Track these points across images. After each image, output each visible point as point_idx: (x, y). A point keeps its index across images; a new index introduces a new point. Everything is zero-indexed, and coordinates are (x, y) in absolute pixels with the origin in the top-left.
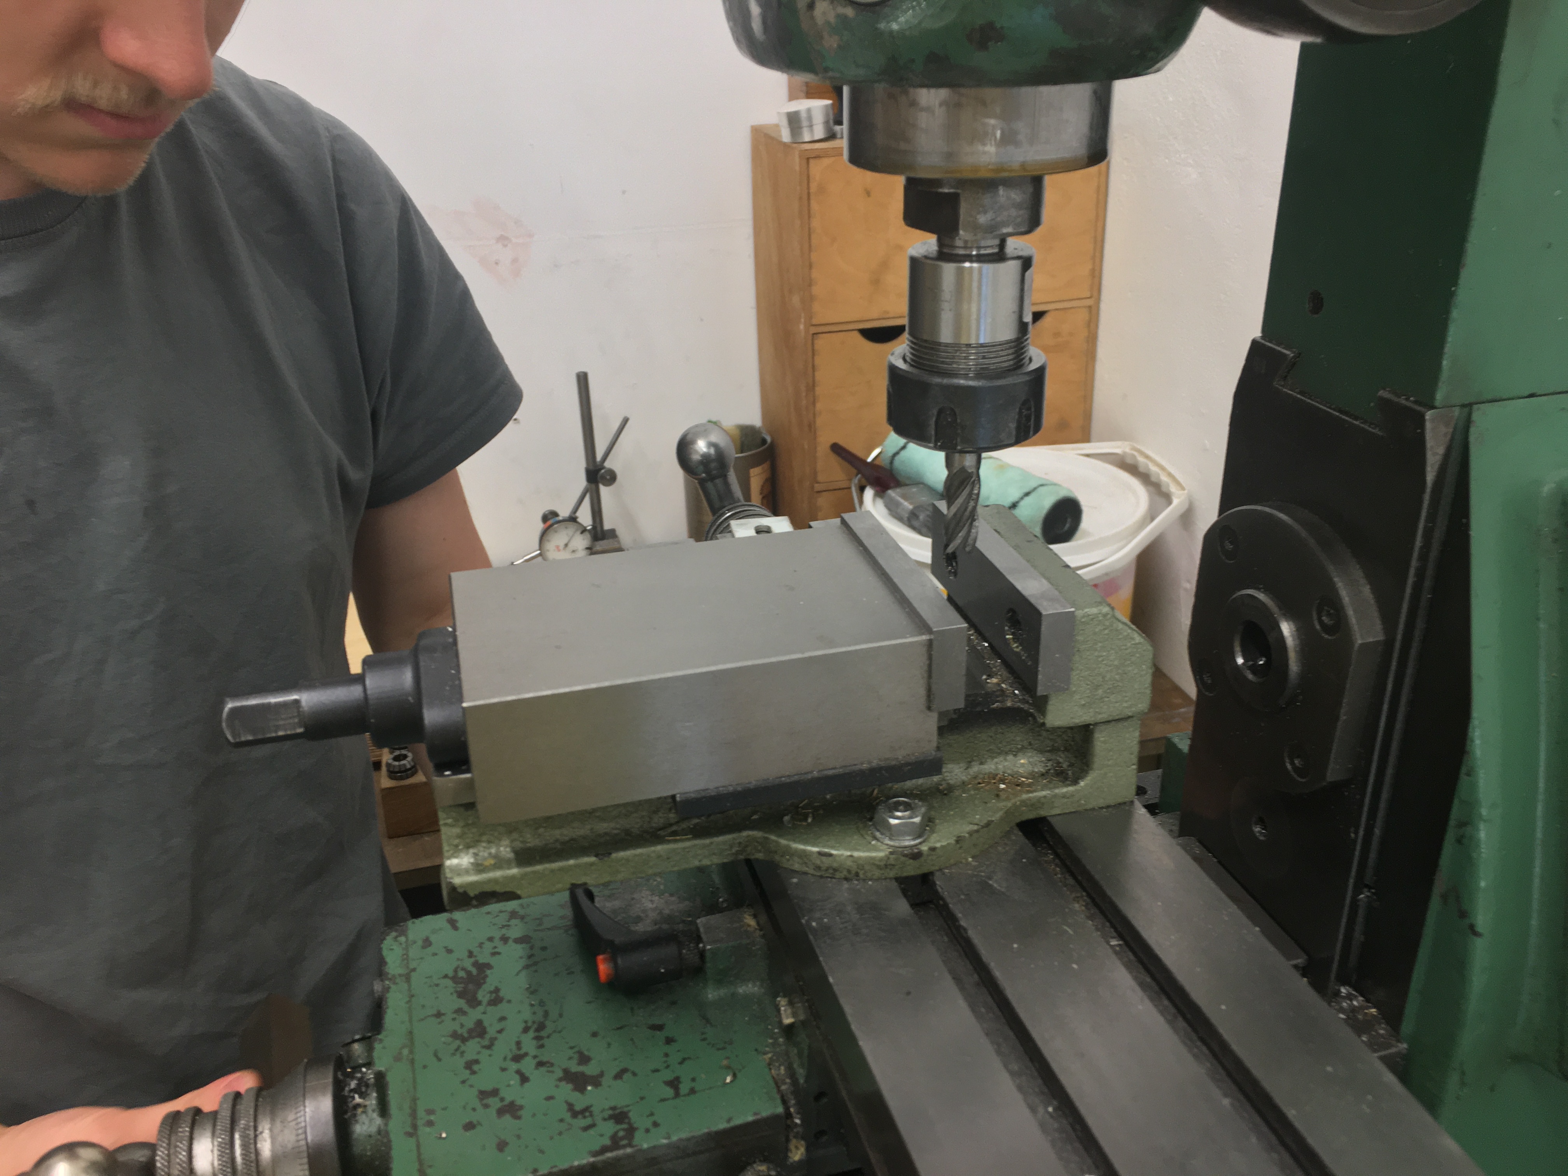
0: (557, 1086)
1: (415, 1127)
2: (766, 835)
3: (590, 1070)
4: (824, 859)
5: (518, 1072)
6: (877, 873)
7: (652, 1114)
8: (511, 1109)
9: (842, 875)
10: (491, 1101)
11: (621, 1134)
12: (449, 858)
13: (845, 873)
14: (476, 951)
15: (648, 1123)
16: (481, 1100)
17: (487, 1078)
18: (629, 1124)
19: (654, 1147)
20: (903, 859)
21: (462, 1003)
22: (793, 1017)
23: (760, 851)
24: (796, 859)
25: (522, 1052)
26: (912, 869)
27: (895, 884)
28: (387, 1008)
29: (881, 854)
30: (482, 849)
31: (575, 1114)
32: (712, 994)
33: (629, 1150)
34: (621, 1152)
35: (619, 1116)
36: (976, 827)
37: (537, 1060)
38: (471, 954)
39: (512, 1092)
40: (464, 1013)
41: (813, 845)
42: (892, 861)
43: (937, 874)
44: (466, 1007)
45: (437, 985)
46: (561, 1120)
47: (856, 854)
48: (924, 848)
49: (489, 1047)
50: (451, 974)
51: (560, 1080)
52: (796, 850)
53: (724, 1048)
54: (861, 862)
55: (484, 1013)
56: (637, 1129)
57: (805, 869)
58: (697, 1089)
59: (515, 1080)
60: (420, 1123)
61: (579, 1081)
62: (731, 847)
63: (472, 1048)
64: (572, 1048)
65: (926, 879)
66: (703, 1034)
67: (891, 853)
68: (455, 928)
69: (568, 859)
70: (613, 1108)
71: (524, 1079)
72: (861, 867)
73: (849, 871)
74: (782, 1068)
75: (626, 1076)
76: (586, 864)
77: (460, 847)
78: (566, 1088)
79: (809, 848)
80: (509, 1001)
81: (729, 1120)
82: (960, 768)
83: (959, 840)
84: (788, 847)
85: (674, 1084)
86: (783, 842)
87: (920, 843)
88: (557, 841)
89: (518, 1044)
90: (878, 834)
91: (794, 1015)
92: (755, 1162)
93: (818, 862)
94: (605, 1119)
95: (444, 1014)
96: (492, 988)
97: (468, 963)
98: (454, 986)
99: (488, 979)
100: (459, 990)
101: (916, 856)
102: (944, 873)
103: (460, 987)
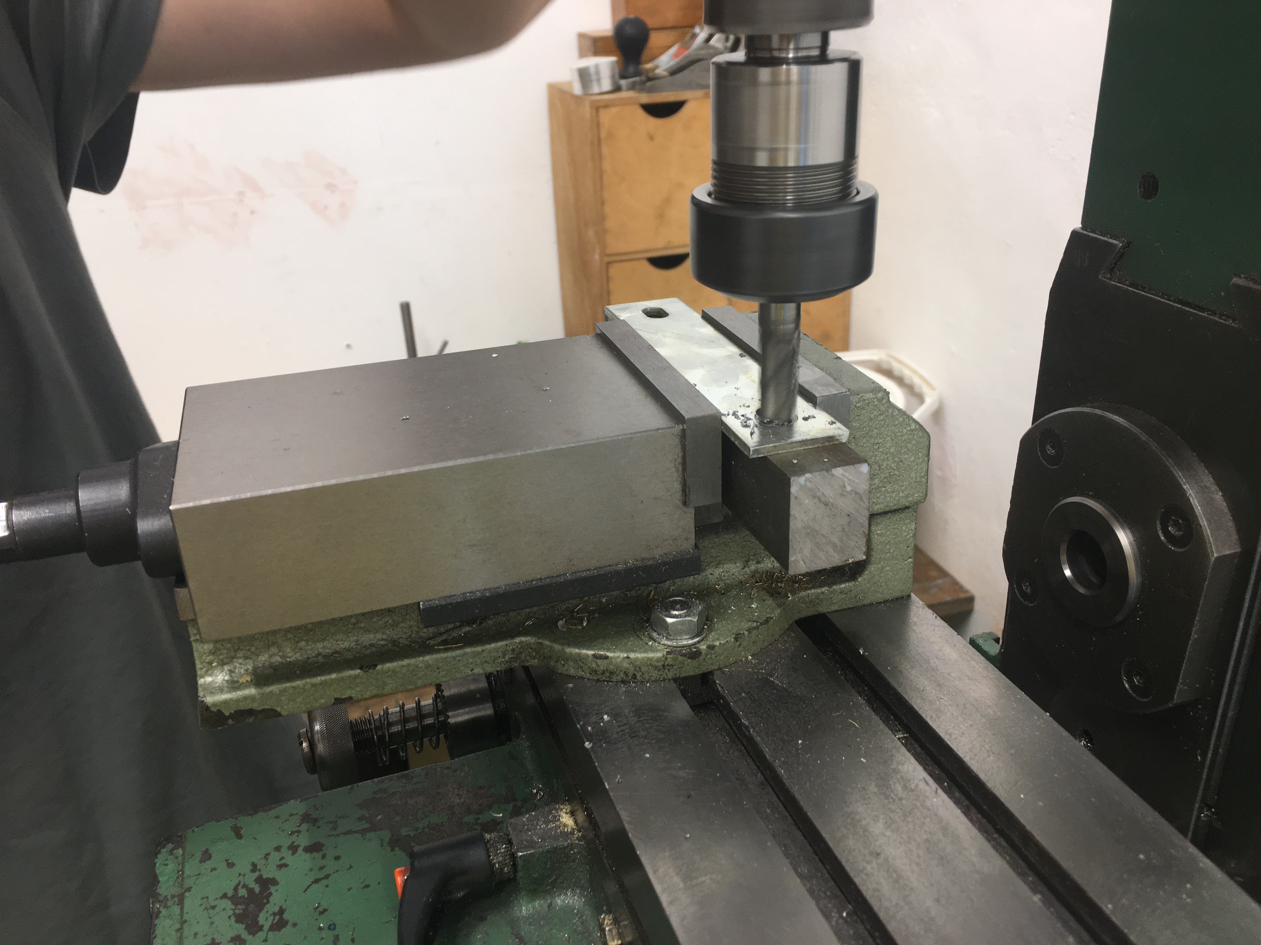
2: (545, 642)
4: (599, 662)
6: (655, 674)
9: (619, 679)
12: (202, 677)
13: (622, 675)
20: (681, 659)
23: (535, 658)
24: (571, 663)
26: (690, 669)
27: (673, 685)
29: (659, 655)
30: (238, 665)
36: (755, 625)
41: (589, 649)
42: (670, 661)
43: (717, 673)
45: (215, 907)
47: (632, 655)
48: (703, 647)
50: (231, 894)
54: (638, 663)
57: (581, 673)
62: (503, 655)
65: (706, 678)
67: (668, 653)
68: (239, 837)
69: (330, 673)
72: (638, 668)
73: (626, 676)
76: (350, 676)
77: (214, 664)
79: (584, 651)
82: (738, 567)
83: (738, 637)
84: (564, 652)
87: (699, 642)
88: (319, 654)
90: (655, 635)
93: (594, 667)
96: (276, 909)
97: (250, 880)
98: (233, 907)
99: (271, 899)
100: (237, 912)
101: (694, 654)
102: (724, 673)
103: (240, 909)
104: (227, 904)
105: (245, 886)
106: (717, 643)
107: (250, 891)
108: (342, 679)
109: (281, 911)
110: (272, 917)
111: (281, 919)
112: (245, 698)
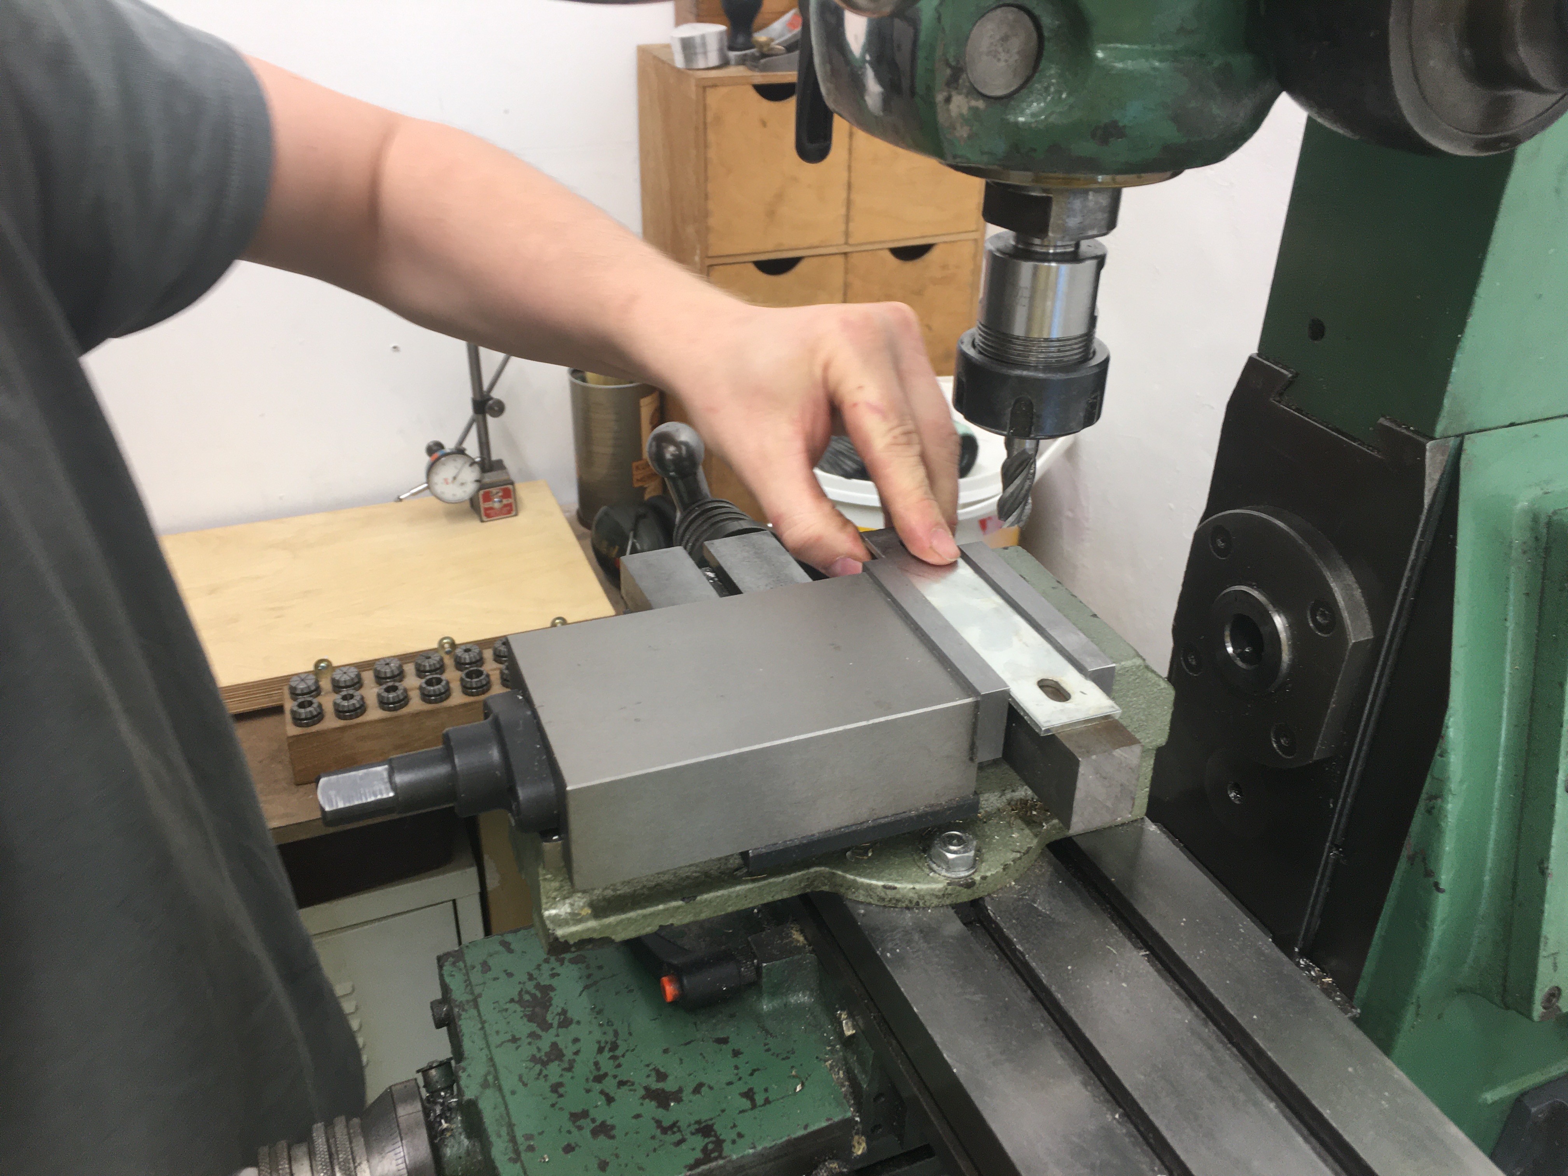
0: (642, 1104)
1: (517, 1152)
2: (834, 871)
3: (670, 1086)
4: (888, 892)
5: (602, 1092)
6: (935, 902)
7: (735, 1126)
8: (603, 1130)
9: (904, 905)
10: (582, 1122)
11: (710, 1146)
12: (547, 909)
13: (907, 902)
14: (535, 973)
15: (734, 1136)
16: (574, 1122)
17: (574, 1100)
18: (716, 1136)
19: (742, 1157)
20: (958, 888)
21: (533, 1027)
22: (854, 1029)
23: (826, 885)
24: (861, 891)
25: (601, 1073)
26: (966, 896)
27: (952, 912)
28: (463, 1035)
29: (940, 886)
30: (577, 899)
31: (665, 1131)
32: (766, 1006)
33: (721, 1162)
34: (713, 1164)
35: (705, 1130)
36: (1018, 855)
37: (617, 1079)
38: (531, 977)
39: (601, 1113)
40: (539, 1037)
41: (878, 880)
42: (949, 891)
43: (987, 899)
44: (539, 1032)
45: (506, 1010)
46: (653, 1137)
47: (918, 886)
48: (977, 878)
49: (570, 1069)
50: (517, 999)
51: (643, 1098)
52: (862, 883)
53: (788, 1058)
54: (922, 893)
55: (557, 1035)
56: (724, 1141)
57: (871, 900)
58: (770, 1099)
59: (601, 1101)
60: (522, 1148)
61: (662, 1098)
62: (800, 882)
63: (554, 1070)
64: (648, 1066)
65: (977, 904)
66: (765, 1045)
67: (949, 884)
68: (510, 951)
69: (658, 905)
70: (698, 1122)
71: (610, 1100)
72: (921, 897)
73: (911, 902)
74: (841, 1072)
75: (704, 1090)
76: (674, 907)
77: (558, 899)
78: (651, 1106)
79: (874, 882)
80: (578, 1023)
81: (806, 1127)
82: (995, 796)
83: (1006, 867)
84: (855, 881)
85: (749, 1095)
86: (850, 877)
87: (973, 873)
88: (644, 886)
89: (596, 1064)
90: (934, 866)
91: (854, 1027)
92: (825, 1161)
93: (883, 894)
94: (692, 1134)
95: (519, 1039)
96: (559, 1010)
97: (530, 986)
98: (523, 1009)
99: (553, 1002)
100: (528, 1013)
101: (970, 885)
102: (992, 899)
103: (528, 1011)
104: (515, 1007)
105: (528, 992)
106: (989, 874)
107: (534, 996)
108: (667, 909)
109: (564, 1012)
110: (557, 1017)
111: (565, 1019)
112: (588, 930)
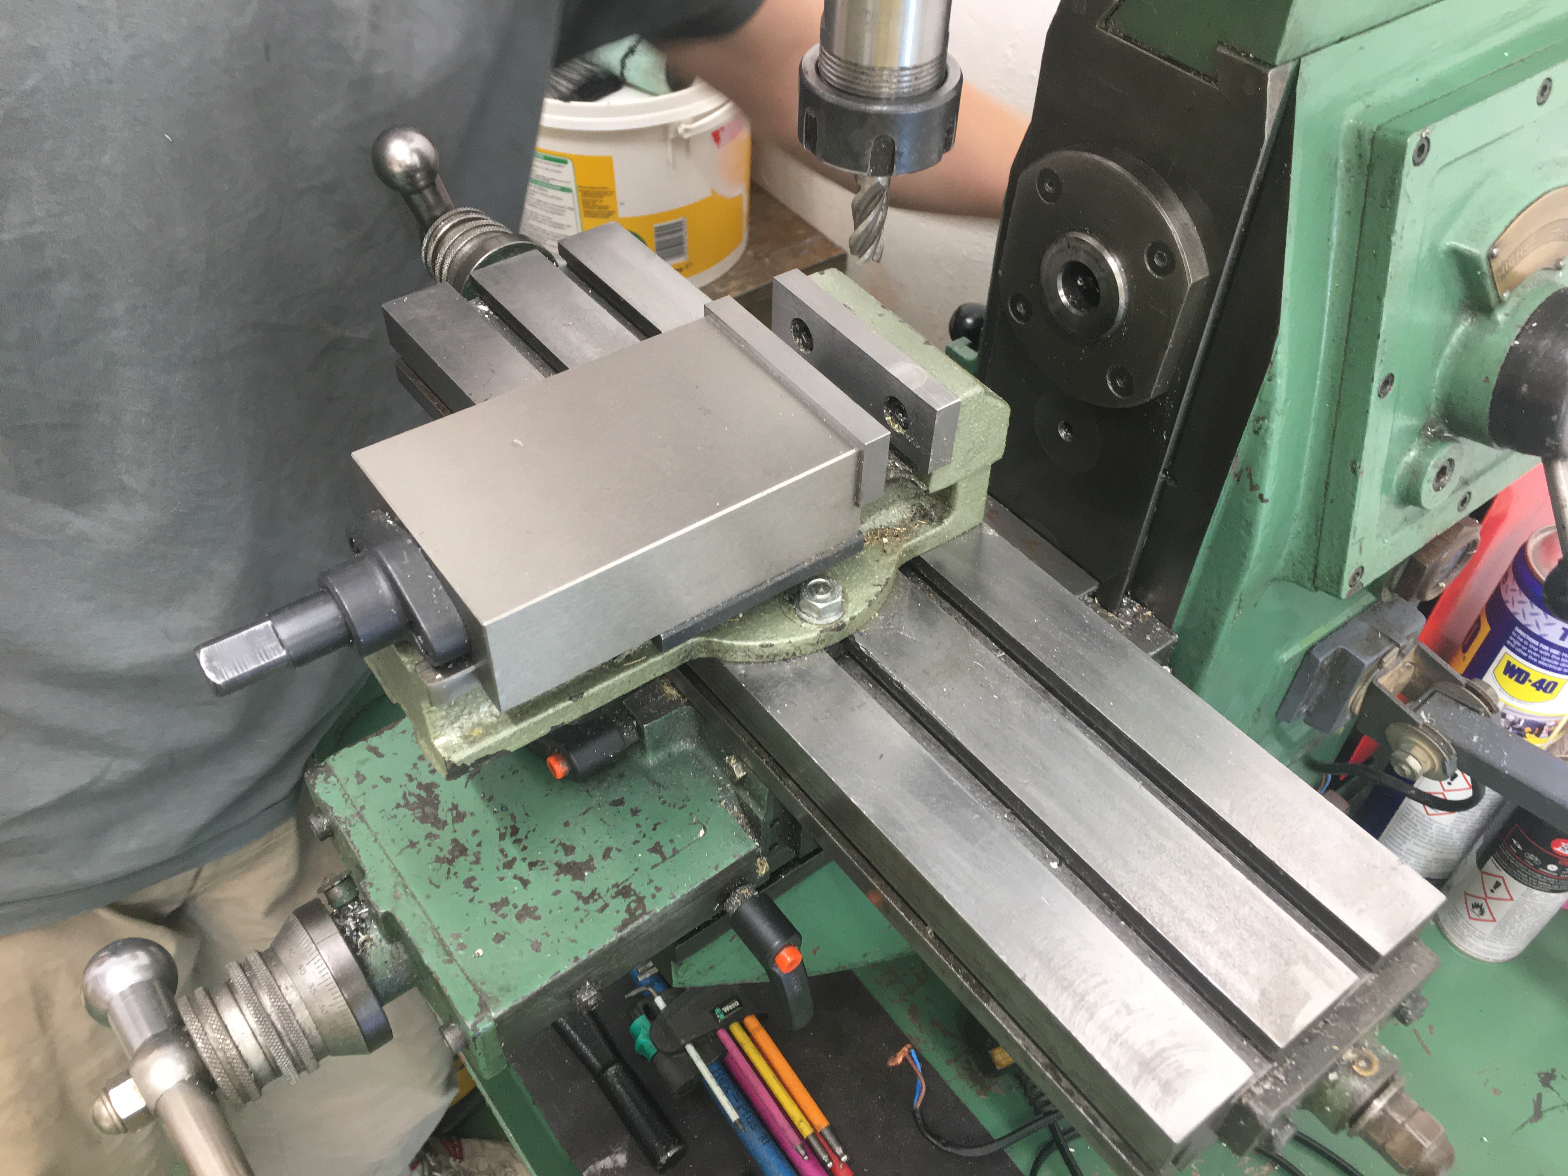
0: (557, 880)
1: (449, 953)
2: (710, 639)
3: (579, 857)
4: (765, 650)
5: (515, 877)
6: (811, 649)
7: (651, 881)
8: (527, 913)
9: (782, 658)
10: (504, 910)
11: (633, 905)
12: (436, 739)
13: (784, 655)
14: (414, 773)
15: (652, 890)
16: (496, 912)
17: (491, 891)
18: (635, 894)
19: (665, 908)
20: (831, 633)
21: (428, 828)
22: (744, 771)
23: (703, 652)
24: (738, 653)
25: (510, 858)
26: (837, 638)
27: (826, 654)
28: (358, 851)
29: (813, 634)
30: (464, 721)
31: (586, 901)
32: (651, 760)
33: (646, 917)
34: (640, 921)
35: (625, 891)
36: (879, 589)
37: (527, 862)
38: (411, 778)
39: (520, 897)
40: (436, 836)
41: (755, 640)
42: (823, 637)
43: (857, 636)
44: (435, 831)
45: (395, 816)
46: (577, 909)
47: (793, 640)
48: (846, 619)
49: (477, 861)
50: (402, 802)
51: (557, 874)
52: (740, 647)
53: (684, 806)
54: (797, 644)
55: (455, 831)
56: (644, 897)
57: (750, 661)
58: (678, 848)
59: (517, 886)
60: (452, 949)
61: (576, 870)
62: (679, 656)
63: (462, 867)
64: (553, 842)
65: (848, 643)
66: (660, 798)
67: (822, 631)
68: (380, 755)
69: (546, 710)
70: (616, 885)
71: (525, 883)
72: (797, 648)
73: (787, 654)
74: (735, 807)
75: (613, 854)
76: (563, 708)
77: (444, 726)
78: (566, 880)
79: (750, 643)
80: (472, 814)
81: (716, 868)
83: (870, 603)
84: (732, 645)
85: (656, 849)
86: (726, 642)
87: (842, 616)
89: (502, 851)
91: (744, 769)
92: (735, 888)
93: (761, 652)
94: (614, 898)
95: (418, 843)
96: (449, 805)
97: (413, 787)
98: (412, 812)
99: (440, 798)
100: (418, 815)
101: (840, 627)
102: (862, 634)
103: (418, 813)
104: (403, 811)
105: (412, 794)
106: (856, 613)
107: (419, 797)
108: (557, 711)
109: (455, 807)
110: (450, 813)
111: (458, 813)
112: (484, 749)
